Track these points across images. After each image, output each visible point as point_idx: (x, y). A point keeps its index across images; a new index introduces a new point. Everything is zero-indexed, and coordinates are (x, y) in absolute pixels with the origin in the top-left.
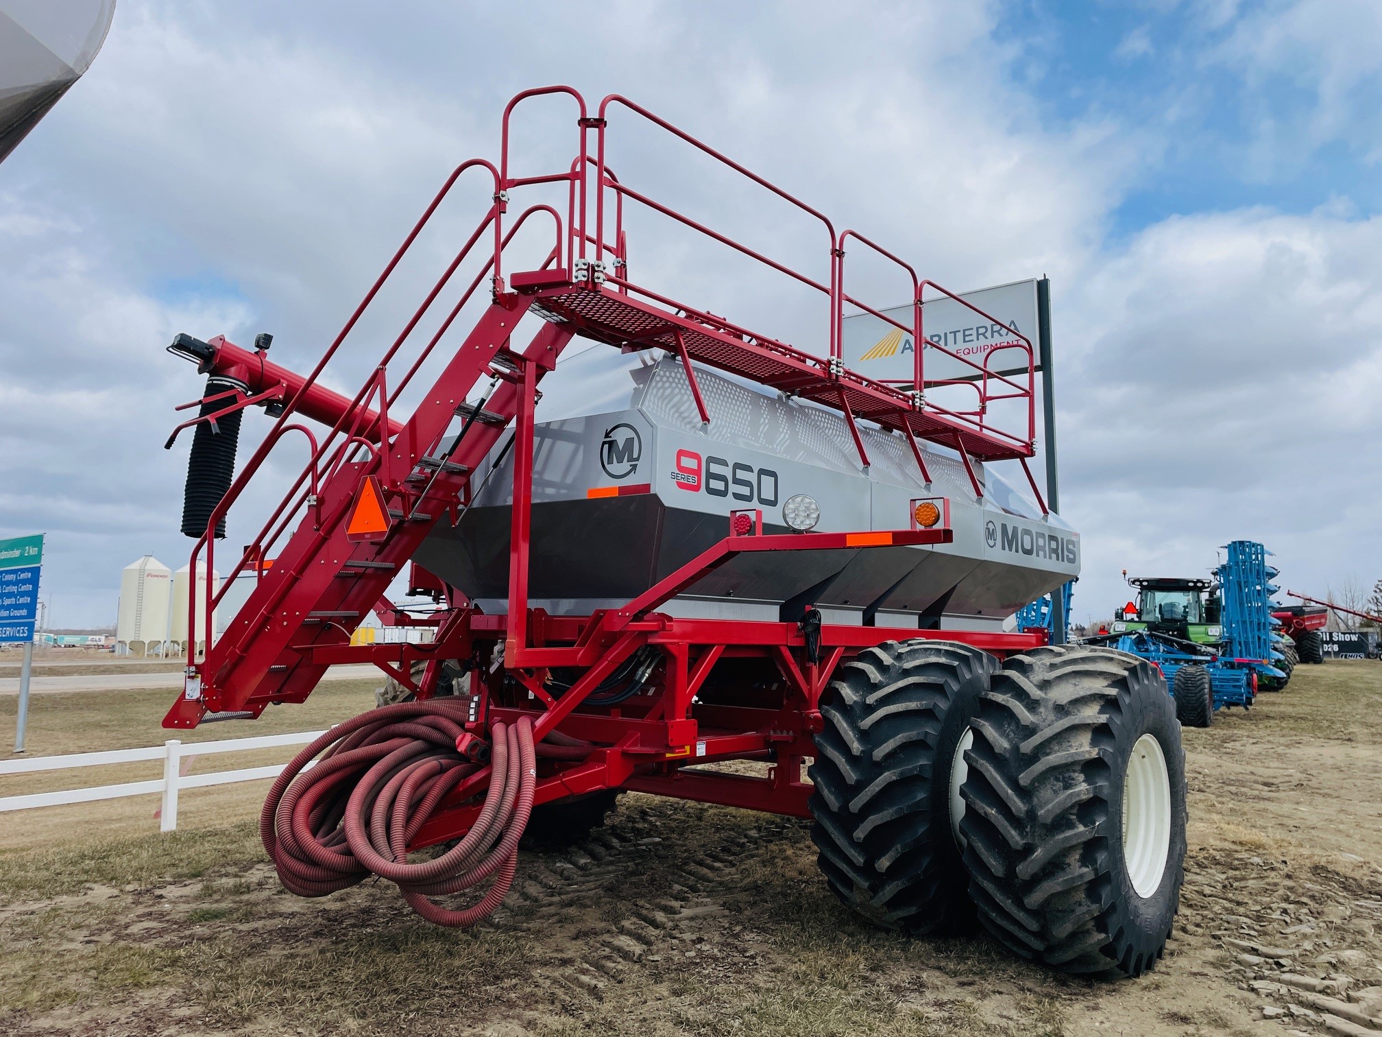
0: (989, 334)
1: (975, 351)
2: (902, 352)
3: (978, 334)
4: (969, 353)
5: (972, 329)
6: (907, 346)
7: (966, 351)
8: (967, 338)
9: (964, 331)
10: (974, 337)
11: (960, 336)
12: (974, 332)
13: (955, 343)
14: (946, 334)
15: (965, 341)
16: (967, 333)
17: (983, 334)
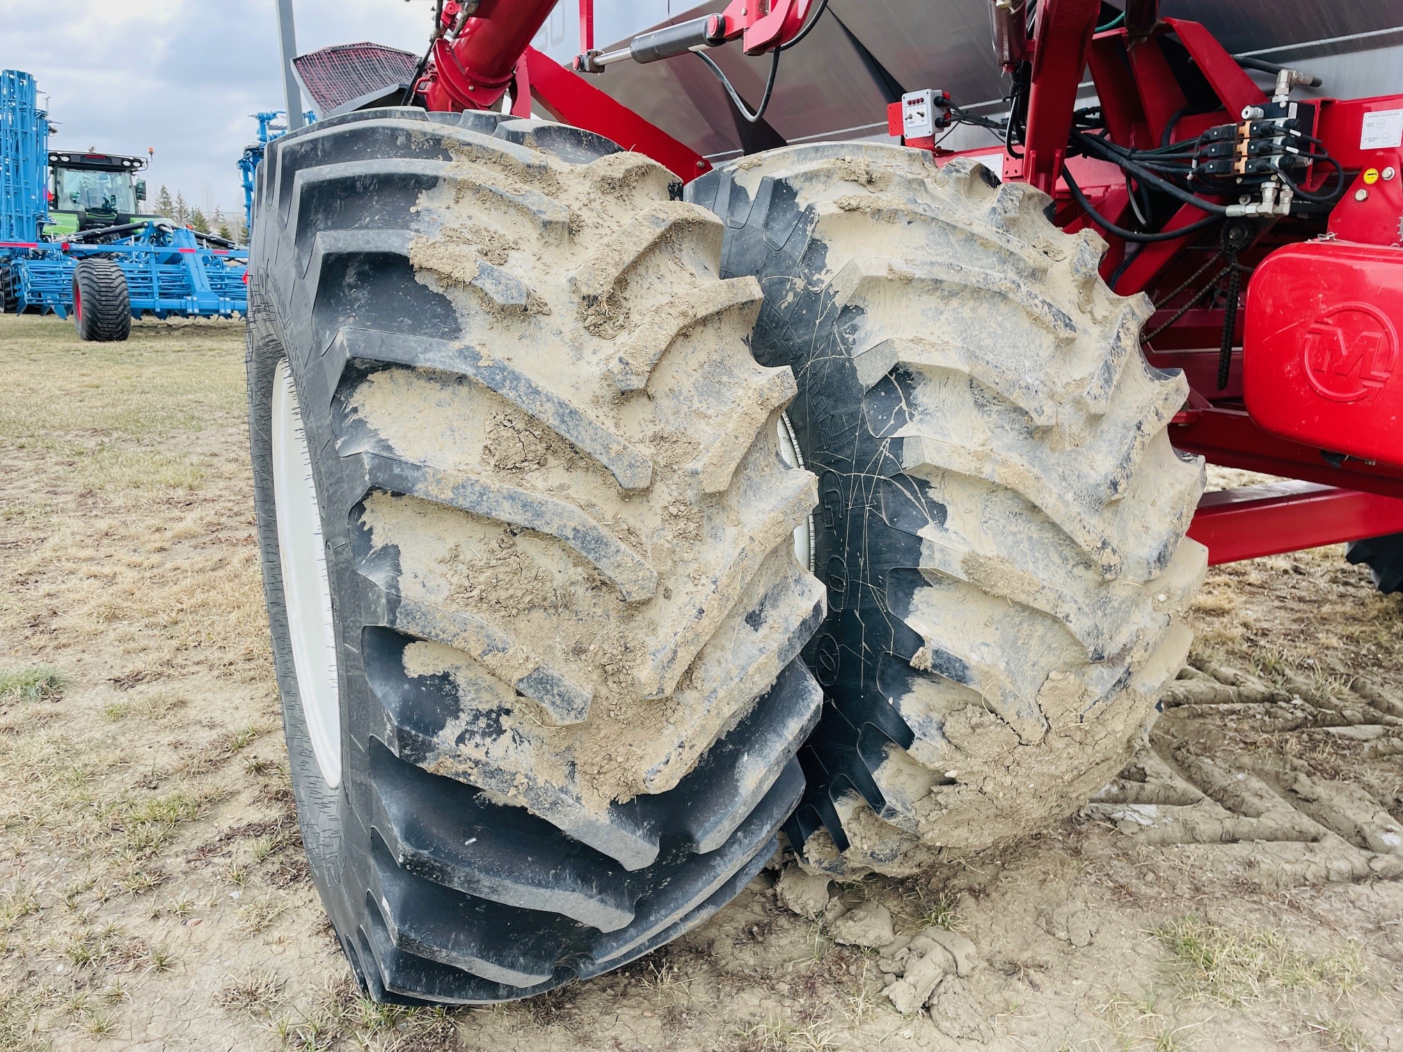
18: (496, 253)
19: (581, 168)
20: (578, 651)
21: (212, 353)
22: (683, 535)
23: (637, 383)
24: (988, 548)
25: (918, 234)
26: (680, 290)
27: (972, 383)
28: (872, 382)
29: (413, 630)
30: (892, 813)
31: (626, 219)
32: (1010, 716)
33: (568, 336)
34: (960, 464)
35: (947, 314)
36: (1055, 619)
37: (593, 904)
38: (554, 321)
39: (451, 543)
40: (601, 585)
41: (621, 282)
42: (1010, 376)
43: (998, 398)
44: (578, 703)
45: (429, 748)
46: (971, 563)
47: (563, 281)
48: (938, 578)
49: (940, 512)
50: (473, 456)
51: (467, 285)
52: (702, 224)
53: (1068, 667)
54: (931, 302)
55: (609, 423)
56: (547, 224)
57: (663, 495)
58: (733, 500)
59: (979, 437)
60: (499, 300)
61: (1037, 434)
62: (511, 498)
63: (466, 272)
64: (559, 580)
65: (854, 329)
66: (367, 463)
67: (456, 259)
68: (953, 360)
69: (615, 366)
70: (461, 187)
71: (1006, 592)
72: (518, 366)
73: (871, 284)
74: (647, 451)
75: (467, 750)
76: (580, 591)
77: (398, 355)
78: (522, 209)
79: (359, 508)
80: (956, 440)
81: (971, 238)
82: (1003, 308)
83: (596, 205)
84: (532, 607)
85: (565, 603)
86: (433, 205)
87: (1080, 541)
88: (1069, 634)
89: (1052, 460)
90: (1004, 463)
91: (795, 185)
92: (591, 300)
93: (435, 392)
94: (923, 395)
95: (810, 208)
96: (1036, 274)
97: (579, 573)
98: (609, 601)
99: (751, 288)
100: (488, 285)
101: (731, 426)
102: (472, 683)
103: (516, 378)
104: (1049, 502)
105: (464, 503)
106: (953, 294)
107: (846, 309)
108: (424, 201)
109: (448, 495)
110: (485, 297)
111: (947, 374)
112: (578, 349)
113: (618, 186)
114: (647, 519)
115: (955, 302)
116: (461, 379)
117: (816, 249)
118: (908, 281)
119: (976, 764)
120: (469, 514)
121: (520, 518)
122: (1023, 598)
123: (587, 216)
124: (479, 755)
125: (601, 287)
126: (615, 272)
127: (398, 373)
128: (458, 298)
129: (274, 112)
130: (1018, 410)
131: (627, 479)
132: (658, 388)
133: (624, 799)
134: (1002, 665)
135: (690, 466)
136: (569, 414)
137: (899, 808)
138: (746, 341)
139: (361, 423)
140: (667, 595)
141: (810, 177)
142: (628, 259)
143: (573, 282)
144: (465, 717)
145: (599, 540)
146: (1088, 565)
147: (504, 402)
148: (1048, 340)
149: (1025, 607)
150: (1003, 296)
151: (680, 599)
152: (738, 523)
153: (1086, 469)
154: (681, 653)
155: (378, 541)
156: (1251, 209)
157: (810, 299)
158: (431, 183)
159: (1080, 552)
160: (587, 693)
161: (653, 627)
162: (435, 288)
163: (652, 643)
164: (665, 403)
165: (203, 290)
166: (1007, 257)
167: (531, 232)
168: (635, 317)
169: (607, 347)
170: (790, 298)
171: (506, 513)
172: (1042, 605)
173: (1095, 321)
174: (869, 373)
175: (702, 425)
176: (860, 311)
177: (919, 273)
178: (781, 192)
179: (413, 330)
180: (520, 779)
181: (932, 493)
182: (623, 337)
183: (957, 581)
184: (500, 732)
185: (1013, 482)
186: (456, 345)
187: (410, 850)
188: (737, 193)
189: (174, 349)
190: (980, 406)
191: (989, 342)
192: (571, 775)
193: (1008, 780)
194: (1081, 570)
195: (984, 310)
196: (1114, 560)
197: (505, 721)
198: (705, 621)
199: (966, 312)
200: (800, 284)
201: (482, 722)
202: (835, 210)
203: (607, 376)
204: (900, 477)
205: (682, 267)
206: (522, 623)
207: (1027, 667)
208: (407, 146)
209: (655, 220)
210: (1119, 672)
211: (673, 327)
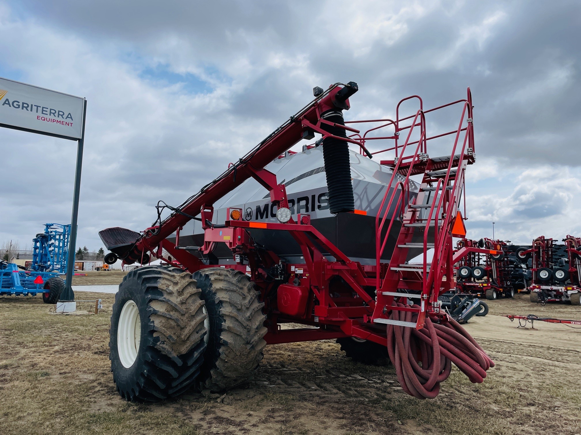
0: (56, 114)
1: (48, 120)
2: (3, 105)
3: (51, 113)
4: (44, 120)
5: (47, 108)
6: (7, 102)
7: (43, 119)
8: (44, 112)
9: (43, 108)
10: (48, 113)
11: (40, 109)
12: (49, 110)
13: (37, 112)
14: (32, 105)
15: (42, 113)
16: (44, 109)
17: (54, 114)
18: (168, 286)
19: (178, 274)
20: (175, 334)
21: (21, 308)
22: (188, 320)
23: (184, 302)
24: (231, 325)
25: (225, 283)
26: (190, 290)
27: (230, 303)
28: (217, 303)
29: (156, 330)
30: (218, 369)
31: (184, 281)
32: (234, 351)
33: (176, 296)
34: (227, 314)
35: (228, 294)
36: (240, 336)
37: (173, 371)
38: (175, 294)
39: (161, 320)
40: (178, 325)
41: (183, 290)
42: (235, 302)
43: (233, 305)
44: (174, 340)
45: (156, 345)
46: (228, 327)
47: (176, 290)
48: (224, 330)
49: (225, 321)
50: (164, 310)
51: (165, 290)
52: (194, 282)
53: (244, 344)
54: (226, 292)
55: (180, 307)
56: (174, 283)
57: (187, 315)
58: (195, 316)
59: (230, 310)
60: (168, 292)
61: (239, 310)
62: (169, 314)
63: (165, 289)
64: (173, 325)
65: (215, 296)
66: (152, 311)
67: (163, 287)
68: (227, 300)
69: (182, 299)
70: (164, 278)
71: (233, 331)
72: (170, 299)
73: (217, 290)
74: (185, 310)
75: (160, 345)
76: (176, 326)
77: (157, 298)
78: (171, 281)
79: (150, 316)
80: (227, 311)
81: (232, 283)
82: (235, 293)
83: (180, 280)
84: (170, 328)
85: (174, 328)
86: (160, 280)
87: (244, 324)
88: (243, 338)
89: (241, 314)
90: (233, 314)
91: (209, 275)
92: (179, 292)
93: (160, 303)
94: (224, 305)
95: (210, 279)
96: (241, 288)
97: (176, 324)
98: (179, 328)
99: (200, 290)
100: (167, 290)
101: (196, 307)
102: (161, 337)
103: (170, 301)
104: (239, 319)
105: (163, 315)
106: (228, 291)
107: (214, 293)
108: (159, 280)
109: (161, 314)
110: (167, 292)
111: (226, 302)
112: (177, 298)
113: (183, 277)
114: (184, 318)
115: (229, 292)
116: (164, 301)
117: (211, 285)
118: (222, 289)
119: (230, 359)
120: (164, 316)
121: (169, 317)
122: (235, 332)
123: (179, 281)
124: (162, 346)
125: (181, 290)
126: (182, 288)
127: (156, 301)
128: (163, 292)
129: (52, 223)
130: (235, 306)
131: (182, 313)
132: (187, 302)
133: (179, 355)
134: (233, 343)
135: (190, 312)
136: (176, 305)
137: (219, 368)
138: (199, 297)
139: (150, 306)
140: (186, 328)
141: (211, 274)
142: (184, 287)
143: (177, 290)
144: (160, 342)
145: (179, 320)
146: (245, 328)
147: (168, 304)
148: (241, 298)
149: (236, 334)
150: (235, 291)
151: (188, 328)
152: (196, 319)
153: (246, 315)
154: (187, 335)
155: (151, 320)
156: (277, 279)
157: (210, 291)
158: (160, 278)
159: (244, 327)
160: (176, 338)
161: (184, 332)
162: (161, 291)
163: (184, 333)
164: (188, 304)
165: (18, 285)
166: (237, 286)
167: (172, 284)
168: (184, 294)
169: (181, 298)
170: (207, 291)
171: (168, 316)
172: (238, 333)
173: (250, 295)
174: (216, 302)
175: (192, 307)
176: (216, 293)
177: (224, 288)
178: (207, 276)
179: (158, 295)
180: (166, 349)
181: (224, 318)
182: (183, 296)
183: (227, 330)
184: (164, 344)
185: (234, 316)
186: (163, 297)
187: (152, 359)
188: (201, 275)
189: (7, 306)
190: (231, 306)
191: (233, 297)
192: (172, 350)
193: (235, 362)
194: (245, 329)
195: (233, 293)
196: (249, 328)
197: (165, 343)
198: (191, 331)
199: (230, 293)
200: (209, 289)
201: (162, 342)
202: (214, 279)
203: (181, 301)
204: (220, 316)
205: (191, 287)
206: (168, 330)
207: (237, 344)
208: (156, 272)
209: (188, 282)
210: (251, 345)
211: (189, 295)
